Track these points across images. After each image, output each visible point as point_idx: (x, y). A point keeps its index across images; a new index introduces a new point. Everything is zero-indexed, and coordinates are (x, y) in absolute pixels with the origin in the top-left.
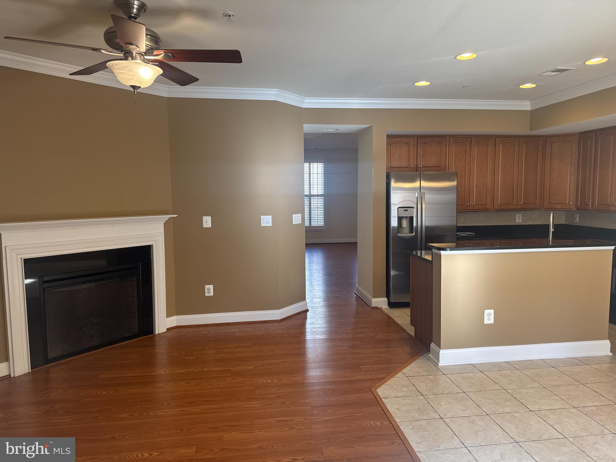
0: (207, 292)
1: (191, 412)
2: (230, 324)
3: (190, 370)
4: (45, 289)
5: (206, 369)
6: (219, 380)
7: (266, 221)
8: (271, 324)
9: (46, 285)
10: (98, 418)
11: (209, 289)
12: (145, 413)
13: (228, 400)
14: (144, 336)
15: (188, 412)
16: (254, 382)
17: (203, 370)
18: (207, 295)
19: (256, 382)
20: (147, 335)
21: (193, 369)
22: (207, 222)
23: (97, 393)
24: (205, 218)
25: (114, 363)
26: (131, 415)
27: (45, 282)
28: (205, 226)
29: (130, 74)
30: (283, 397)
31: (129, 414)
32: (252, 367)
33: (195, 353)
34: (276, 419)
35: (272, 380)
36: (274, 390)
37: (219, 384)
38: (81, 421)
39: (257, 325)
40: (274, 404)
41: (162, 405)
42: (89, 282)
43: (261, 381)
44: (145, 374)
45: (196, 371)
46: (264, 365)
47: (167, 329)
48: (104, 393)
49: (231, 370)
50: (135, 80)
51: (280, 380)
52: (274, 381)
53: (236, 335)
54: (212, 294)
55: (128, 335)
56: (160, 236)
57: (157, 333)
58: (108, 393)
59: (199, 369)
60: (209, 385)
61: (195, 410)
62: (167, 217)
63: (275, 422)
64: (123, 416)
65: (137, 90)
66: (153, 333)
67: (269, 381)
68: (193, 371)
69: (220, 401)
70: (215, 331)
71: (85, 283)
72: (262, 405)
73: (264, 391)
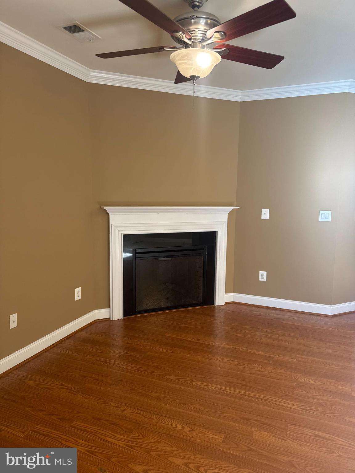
0: (261, 277)
1: (227, 393)
2: (281, 310)
3: (237, 347)
4: (137, 259)
5: (250, 350)
6: (260, 366)
7: (325, 216)
8: (322, 318)
9: (137, 255)
10: (153, 373)
11: (263, 275)
12: (189, 380)
13: (265, 390)
14: (206, 305)
15: (225, 392)
16: (295, 378)
17: (247, 350)
18: (260, 279)
19: (297, 379)
20: (209, 305)
21: (239, 347)
22: (265, 214)
23: (159, 350)
24: (264, 211)
25: (179, 324)
26: (178, 379)
27: (137, 253)
28: (263, 217)
29: (188, 63)
30: (325, 405)
31: (177, 377)
32: (295, 360)
33: (244, 331)
34: (313, 431)
35: (314, 382)
36: (316, 394)
37: (259, 370)
38: (141, 373)
39: (307, 316)
40: (313, 411)
41: (205, 377)
42: (168, 257)
43: (302, 379)
44: (199, 342)
45: (241, 349)
46: (308, 361)
47: (225, 303)
48: (164, 351)
49: (274, 358)
50: (193, 68)
51: (324, 384)
52: (317, 383)
53: (284, 322)
54: (265, 279)
55: (194, 302)
56: (224, 225)
57: (216, 304)
58: (167, 351)
59: (244, 349)
60: (250, 368)
61: (231, 392)
62: (230, 208)
63: (312, 435)
64: (172, 378)
65: (196, 80)
66: (213, 305)
67: (312, 382)
68: (239, 349)
69: (258, 390)
70: (265, 314)
71: (164, 257)
72: (300, 408)
73: (304, 392)
